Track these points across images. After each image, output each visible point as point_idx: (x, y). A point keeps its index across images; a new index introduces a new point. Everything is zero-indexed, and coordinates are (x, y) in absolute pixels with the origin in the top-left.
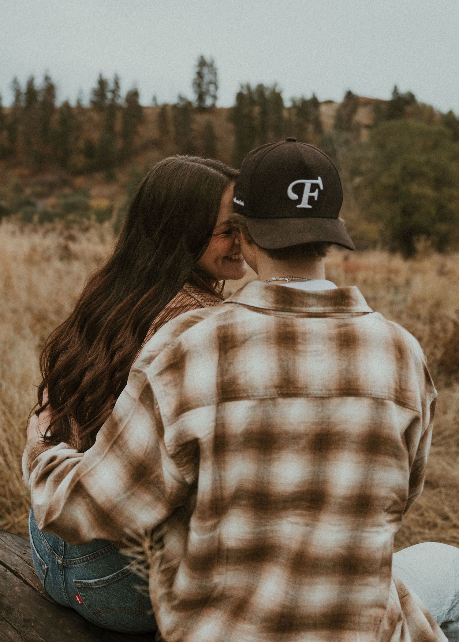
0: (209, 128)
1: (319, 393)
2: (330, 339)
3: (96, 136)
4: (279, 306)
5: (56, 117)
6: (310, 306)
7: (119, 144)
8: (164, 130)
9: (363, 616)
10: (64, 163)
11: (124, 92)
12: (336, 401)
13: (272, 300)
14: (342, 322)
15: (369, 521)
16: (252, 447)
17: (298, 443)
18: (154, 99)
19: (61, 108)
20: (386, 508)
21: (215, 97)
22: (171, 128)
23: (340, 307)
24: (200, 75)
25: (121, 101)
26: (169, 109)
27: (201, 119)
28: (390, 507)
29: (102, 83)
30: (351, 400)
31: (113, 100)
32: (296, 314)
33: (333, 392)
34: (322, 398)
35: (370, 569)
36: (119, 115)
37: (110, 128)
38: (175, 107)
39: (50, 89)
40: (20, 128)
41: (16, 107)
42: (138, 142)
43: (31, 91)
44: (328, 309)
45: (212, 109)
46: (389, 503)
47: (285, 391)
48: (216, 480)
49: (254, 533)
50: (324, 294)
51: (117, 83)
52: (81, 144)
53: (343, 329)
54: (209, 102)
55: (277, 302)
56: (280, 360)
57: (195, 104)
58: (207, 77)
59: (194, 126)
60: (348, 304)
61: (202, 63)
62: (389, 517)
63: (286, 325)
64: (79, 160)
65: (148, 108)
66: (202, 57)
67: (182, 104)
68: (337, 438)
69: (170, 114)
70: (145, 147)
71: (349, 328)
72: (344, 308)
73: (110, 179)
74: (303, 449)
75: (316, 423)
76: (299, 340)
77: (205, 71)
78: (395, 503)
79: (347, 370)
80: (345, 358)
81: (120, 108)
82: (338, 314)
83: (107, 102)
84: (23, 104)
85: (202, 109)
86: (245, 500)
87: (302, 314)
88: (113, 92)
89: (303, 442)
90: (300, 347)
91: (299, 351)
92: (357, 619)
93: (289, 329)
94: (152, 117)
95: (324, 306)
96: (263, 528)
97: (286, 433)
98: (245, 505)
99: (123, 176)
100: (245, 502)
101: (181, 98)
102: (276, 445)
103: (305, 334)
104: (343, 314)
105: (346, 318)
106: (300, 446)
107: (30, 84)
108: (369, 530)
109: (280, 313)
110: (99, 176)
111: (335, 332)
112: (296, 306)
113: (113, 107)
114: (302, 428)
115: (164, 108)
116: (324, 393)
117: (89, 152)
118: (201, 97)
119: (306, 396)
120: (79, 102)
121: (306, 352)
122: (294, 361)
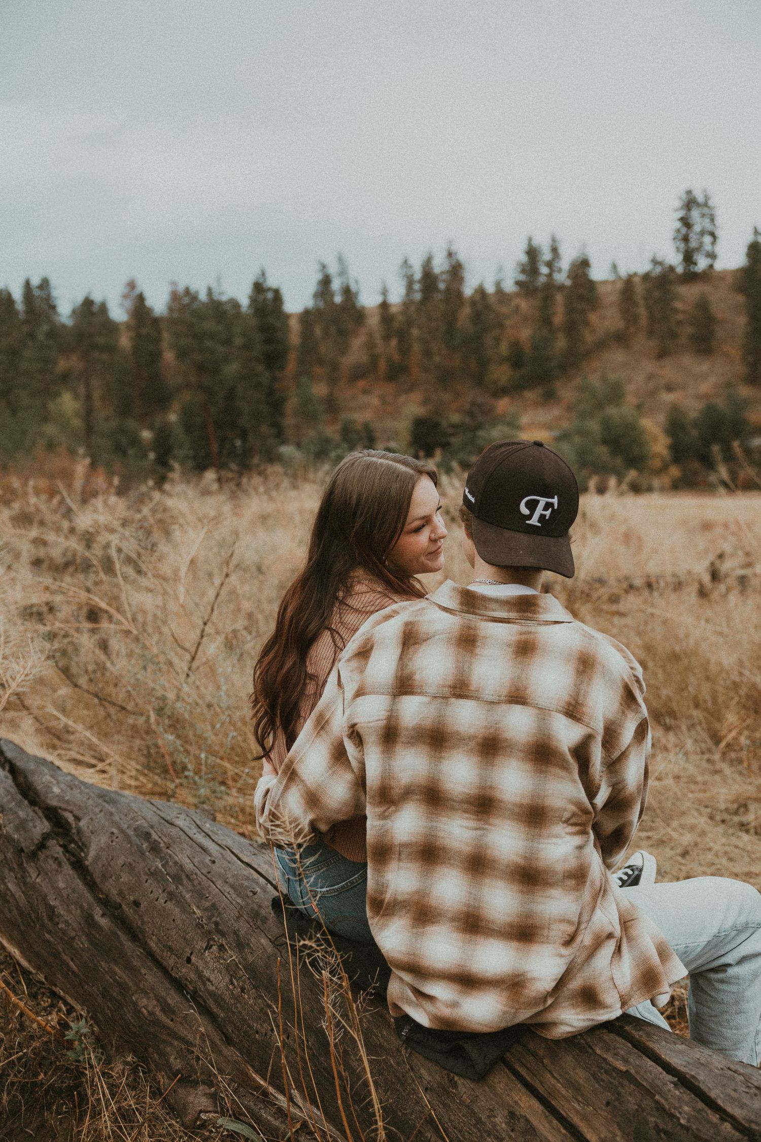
0: (703, 305)
1: (490, 698)
2: (509, 645)
3: (525, 334)
4: (465, 608)
5: (467, 311)
6: (493, 610)
7: (561, 343)
8: (630, 317)
9: (553, 929)
10: (479, 379)
11: (565, 264)
12: (504, 707)
13: (458, 602)
14: (525, 629)
15: (545, 832)
16: (424, 743)
17: (467, 744)
18: (614, 267)
19: (472, 297)
20: (563, 819)
21: (712, 256)
22: (642, 312)
23: (526, 614)
24: (686, 222)
25: (561, 278)
26: (636, 280)
27: (689, 293)
28: (569, 819)
29: (532, 253)
30: (518, 708)
31: (550, 275)
32: (480, 617)
33: (502, 698)
34: (492, 703)
35: (550, 881)
36: (559, 298)
37: (546, 321)
38: (646, 277)
39: (456, 271)
40: (415, 332)
41: (407, 303)
42: (589, 338)
43: (429, 278)
44: (513, 615)
45: (707, 276)
46: (567, 815)
47: (458, 691)
48: (386, 769)
49: (425, 827)
50: (505, 599)
51: (555, 250)
52: (504, 349)
53: (524, 637)
54: (702, 263)
55: (462, 604)
56: (458, 661)
57: (680, 270)
58: (699, 222)
59: (678, 305)
60: (534, 612)
61: (690, 203)
62: (570, 829)
63: (469, 628)
64: (502, 373)
65: (605, 282)
66: (689, 192)
67: (658, 270)
68: (505, 744)
69: (639, 289)
70: (602, 345)
71: (532, 636)
72: (530, 615)
73: (550, 397)
74: (471, 750)
75: (486, 727)
76: (478, 644)
77: (695, 214)
78: (574, 815)
79: (519, 678)
80: (520, 666)
81: (561, 288)
82: (523, 621)
83: (542, 279)
84: (418, 296)
85: (691, 277)
86: (416, 794)
87: (487, 618)
88: (550, 264)
89: (472, 744)
90: (477, 651)
91: (477, 655)
92: (545, 932)
93: (472, 632)
94: (610, 297)
95: (509, 611)
96: (434, 824)
97: (458, 733)
98: (417, 800)
99: (567, 392)
100: (418, 797)
101: (655, 262)
102: (447, 744)
103: (485, 637)
104: (529, 622)
105: (531, 627)
106: (469, 747)
107: (427, 265)
108: (546, 841)
109: (466, 615)
110: (531, 395)
111: (515, 638)
112: (479, 609)
113: (550, 287)
114: (471, 731)
115: (629, 283)
116: (494, 698)
117: (516, 359)
118: (688, 258)
119: (477, 698)
120: (498, 284)
121: (482, 656)
122: (471, 663)
